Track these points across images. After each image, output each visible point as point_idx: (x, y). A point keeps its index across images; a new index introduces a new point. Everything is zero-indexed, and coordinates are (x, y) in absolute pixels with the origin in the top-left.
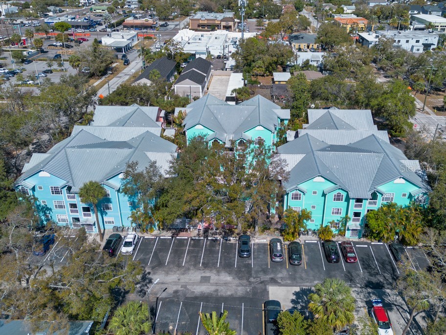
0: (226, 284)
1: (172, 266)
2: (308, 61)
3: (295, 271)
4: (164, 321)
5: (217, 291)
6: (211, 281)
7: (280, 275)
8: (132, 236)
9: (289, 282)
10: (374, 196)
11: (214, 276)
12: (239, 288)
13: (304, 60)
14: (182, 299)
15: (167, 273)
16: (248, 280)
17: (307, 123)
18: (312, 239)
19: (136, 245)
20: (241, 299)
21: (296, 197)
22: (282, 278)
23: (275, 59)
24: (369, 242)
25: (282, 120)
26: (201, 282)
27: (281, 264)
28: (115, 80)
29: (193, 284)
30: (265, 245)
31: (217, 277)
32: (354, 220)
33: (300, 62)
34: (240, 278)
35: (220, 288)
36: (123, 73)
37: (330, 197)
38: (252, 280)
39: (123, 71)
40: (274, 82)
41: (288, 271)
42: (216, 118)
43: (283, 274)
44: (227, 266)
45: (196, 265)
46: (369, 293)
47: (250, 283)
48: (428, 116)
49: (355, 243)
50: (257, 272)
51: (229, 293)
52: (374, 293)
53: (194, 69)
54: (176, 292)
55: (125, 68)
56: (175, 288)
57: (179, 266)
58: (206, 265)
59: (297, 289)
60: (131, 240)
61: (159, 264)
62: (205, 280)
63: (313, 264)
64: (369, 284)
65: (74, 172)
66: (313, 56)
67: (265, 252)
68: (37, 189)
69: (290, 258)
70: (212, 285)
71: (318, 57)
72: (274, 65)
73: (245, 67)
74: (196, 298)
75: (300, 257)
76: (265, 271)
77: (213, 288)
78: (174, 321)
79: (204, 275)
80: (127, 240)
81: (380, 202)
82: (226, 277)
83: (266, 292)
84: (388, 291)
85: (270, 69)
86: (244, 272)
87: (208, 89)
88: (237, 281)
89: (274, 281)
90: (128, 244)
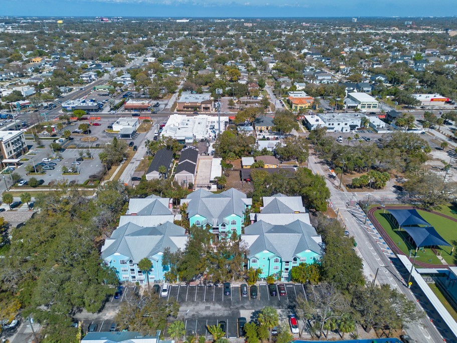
0: (218, 310)
1: (189, 302)
2: (265, 148)
3: (254, 302)
4: (189, 330)
5: (214, 314)
6: (211, 309)
7: (246, 304)
8: (166, 286)
9: (251, 307)
10: (295, 259)
11: (212, 306)
12: (225, 312)
13: (263, 148)
14: (197, 318)
15: (187, 306)
16: (229, 307)
17: (263, 206)
18: (263, 283)
19: (169, 291)
20: (227, 317)
21: (254, 261)
22: (247, 306)
23: (243, 148)
24: (294, 283)
25: (247, 206)
26: (205, 309)
27: (247, 298)
28: (130, 165)
29: (202, 311)
30: (238, 287)
31: (213, 307)
32: (285, 272)
33: (260, 149)
34: (226, 307)
35: (215, 312)
36: (135, 159)
37: (272, 260)
38: (232, 307)
39: (134, 157)
40: (242, 166)
41: (250, 302)
42: (207, 208)
43: (247, 303)
44: (218, 301)
45: (202, 300)
46: (289, 311)
47: (231, 309)
48: (342, 192)
49: (286, 284)
50: (234, 303)
51: (220, 315)
52: (291, 311)
53: (187, 160)
54: (193, 315)
55: (135, 153)
56: (192, 313)
57: (193, 301)
58: (207, 301)
59: (253, 311)
60: (166, 288)
61: (182, 301)
62: (208, 308)
63: (263, 297)
64: (289, 307)
65: (132, 251)
66: (269, 144)
67: (238, 292)
68: (113, 262)
69: (251, 295)
70: (211, 311)
71: (273, 144)
72: (242, 152)
73: (222, 153)
74: (204, 318)
75: (257, 294)
76: (238, 302)
77: (212, 312)
78: (194, 329)
79: (206, 306)
80: (164, 288)
81: (298, 262)
82: (218, 306)
83: (239, 313)
84: (298, 310)
85: (239, 155)
86: (227, 303)
87: (197, 172)
88: (224, 308)
89: (243, 308)
90: (165, 291)
